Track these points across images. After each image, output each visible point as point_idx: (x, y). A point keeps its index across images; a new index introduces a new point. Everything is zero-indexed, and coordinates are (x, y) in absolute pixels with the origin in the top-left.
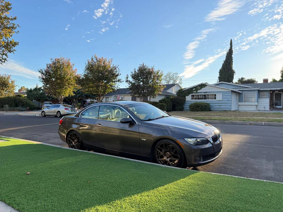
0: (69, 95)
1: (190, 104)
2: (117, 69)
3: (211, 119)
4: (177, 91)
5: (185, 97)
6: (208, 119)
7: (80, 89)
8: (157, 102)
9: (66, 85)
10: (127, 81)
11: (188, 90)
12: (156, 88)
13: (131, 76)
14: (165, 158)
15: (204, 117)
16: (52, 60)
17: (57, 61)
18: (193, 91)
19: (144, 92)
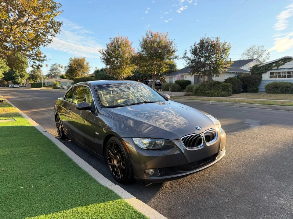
0: (129, 75)
1: (267, 84)
2: (173, 44)
3: (284, 104)
4: (251, 68)
5: (261, 75)
8: (220, 82)
9: (123, 65)
10: (184, 57)
11: (265, 66)
12: (220, 64)
13: (190, 51)
14: (115, 163)
16: (111, 40)
17: (115, 40)
18: (273, 67)
19: (205, 69)
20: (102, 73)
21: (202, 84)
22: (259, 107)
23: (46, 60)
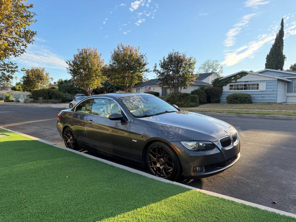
0: (98, 87)
1: (228, 95)
2: (144, 57)
3: (248, 113)
4: (213, 81)
5: (222, 87)
6: (245, 112)
7: (107, 81)
8: (188, 94)
9: (93, 77)
10: (155, 71)
11: (225, 80)
12: (188, 78)
13: (160, 65)
14: (158, 165)
15: (240, 111)
16: (79, 51)
17: (84, 51)
18: (232, 80)
19: (173, 82)
20: (66, 85)
21: (171, 96)
22: (228, 115)
23: (17, 71)
